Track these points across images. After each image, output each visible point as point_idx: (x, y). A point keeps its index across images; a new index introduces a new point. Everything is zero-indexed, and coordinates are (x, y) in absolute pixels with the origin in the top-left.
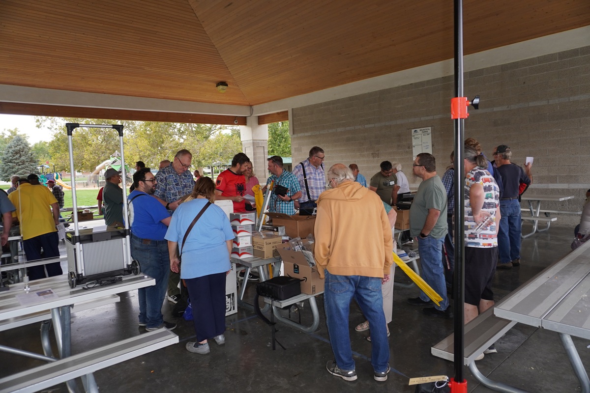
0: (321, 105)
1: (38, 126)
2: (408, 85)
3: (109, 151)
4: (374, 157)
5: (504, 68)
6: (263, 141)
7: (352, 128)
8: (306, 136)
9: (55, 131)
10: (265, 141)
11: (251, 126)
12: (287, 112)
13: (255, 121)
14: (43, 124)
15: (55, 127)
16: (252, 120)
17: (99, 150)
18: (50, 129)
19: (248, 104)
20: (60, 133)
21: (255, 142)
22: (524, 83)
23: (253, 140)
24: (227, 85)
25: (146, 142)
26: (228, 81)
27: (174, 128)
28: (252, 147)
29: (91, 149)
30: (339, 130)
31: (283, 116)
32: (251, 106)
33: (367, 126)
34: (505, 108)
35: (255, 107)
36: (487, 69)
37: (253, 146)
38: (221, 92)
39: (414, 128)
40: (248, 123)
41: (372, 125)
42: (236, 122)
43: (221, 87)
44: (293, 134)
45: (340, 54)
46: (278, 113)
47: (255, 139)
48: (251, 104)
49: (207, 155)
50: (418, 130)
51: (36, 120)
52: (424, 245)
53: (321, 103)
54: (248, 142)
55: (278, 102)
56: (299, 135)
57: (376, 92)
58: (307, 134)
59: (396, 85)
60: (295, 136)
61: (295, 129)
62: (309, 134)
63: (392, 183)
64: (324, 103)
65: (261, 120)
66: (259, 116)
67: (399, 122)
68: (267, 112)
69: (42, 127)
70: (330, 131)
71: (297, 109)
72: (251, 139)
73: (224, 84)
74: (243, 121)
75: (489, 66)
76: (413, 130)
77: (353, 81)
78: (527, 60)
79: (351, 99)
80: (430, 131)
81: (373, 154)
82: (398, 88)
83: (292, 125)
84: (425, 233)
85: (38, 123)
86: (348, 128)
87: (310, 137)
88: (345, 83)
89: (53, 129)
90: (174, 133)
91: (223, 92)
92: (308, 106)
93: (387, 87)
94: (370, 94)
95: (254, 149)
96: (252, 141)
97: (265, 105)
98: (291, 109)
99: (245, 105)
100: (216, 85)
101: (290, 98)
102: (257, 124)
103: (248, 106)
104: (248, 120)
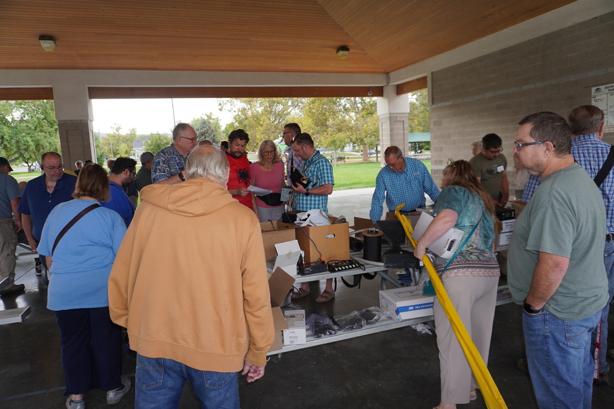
1: (220, 110)
3: (278, 131)
6: (402, 115)
7: (504, 91)
8: (447, 106)
9: (234, 114)
10: (405, 115)
11: (389, 97)
12: (426, 77)
13: (393, 91)
14: (224, 107)
15: (234, 109)
16: (390, 90)
17: (269, 130)
18: (230, 111)
19: (383, 71)
20: (238, 115)
21: (393, 115)
23: (390, 114)
24: (348, 50)
25: (311, 120)
26: (350, 44)
27: (340, 105)
28: (388, 122)
29: (262, 129)
30: (487, 95)
31: (422, 83)
32: (388, 73)
33: (525, 88)
35: (392, 75)
37: (390, 120)
38: (342, 58)
39: (596, 86)
40: (384, 94)
41: (532, 86)
42: (370, 93)
43: (341, 53)
44: (433, 103)
46: (418, 80)
47: (392, 112)
48: (387, 71)
50: (602, 87)
51: (218, 104)
52: (532, 330)
53: (466, 62)
54: (385, 116)
55: (416, 65)
56: (440, 105)
58: (448, 103)
60: (435, 106)
61: (434, 97)
62: (451, 103)
63: (500, 169)
64: (470, 61)
65: (401, 90)
66: (397, 85)
67: (572, 78)
68: (404, 79)
69: (223, 110)
70: (476, 97)
71: (437, 72)
72: (388, 112)
73: (344, 48)
74: (379, 92)
76: (594, 89)
79: (504, 52)
83: (431, 94)
84: (532, 304)
85: (220, 107)
86: (499, 92)
87: (451, 107)
89: (232, 111)
90: (340, 111)
91: (344, 58)
92: (451, 67)
94: (531, 42)
95: (391, 124)
96: (388, 115)
97: (403, 71)
98: (430, 73)
99: (380, 73)
100: (336, 51)
101: (430, 59)
102: (395, 94)
103: (384, 73)
104: (385, 91)
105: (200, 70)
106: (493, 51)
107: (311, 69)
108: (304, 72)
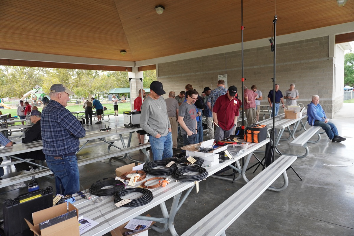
0: (173, 62)
2: (217, 54)
3: (32, 85)
4: (200, 88)
5: (258, 49)
7: (189, 74)
8: (166, 78)
11: (135, 72)
12: (155, 65)
13: (137, 70)
16: (135, 69)
19: (133, 60)
21: (137, 80)
22: (266, 56)
24: (126, 52)
26: (127, 50)
28: (135, 83)
29: (20, 83)
30: (183, 75)
31: (153, 67)
32: (135, 62)
33: (197, 73)
34: (258, 67)
35: (137, 62)
36: (251, 49)
38: (123, 55)
39: (219, 75)
40: (133, 71)
41: (199, 73)
42: (127, 70)
43: (123, 53)
44: (159, 76)
45: (186, 40)
46: (149, 66)
49: (97, 87)
50: (221, 75)
54: (133, 80)
55: (150, 60)
56: (162, 77)
57: (201, 57)
58: (166, 77)
59: (211, 54)
60: (160, 77)
61: (159, 74)
62: (167, 77)
64: (175, 61)
65: (140, 69)
66: (139, 67)
67: (212, 72)
68: (144, 65)
70: (178, 75)
71: (161, 64)
73: (124, 51)
74: (130, 69)
75: (252, 48)
76: (219, 76)
77: (190, 51)
78: (267, 46)
79: (189, 60)
80: (226, 76)
81: (200, 87)
82: (212, 56)
83: (158, 72)
86: (187, 74)
87: (168, 78)
88: (186, 52)
92: (167, 63)
93: (207, 55)
94: (198, 58)
96: (135, 80)
97: (143, 61)
98: (157, 64)
99: (132, 61)
100: (120, 51)
101: (157, 58)
102: (137, 71)
103: (133, 61)
104: (133, 69)
105: (51, 54)
106: (184, 59)
107: (104, 57)
108: (100, 58)
